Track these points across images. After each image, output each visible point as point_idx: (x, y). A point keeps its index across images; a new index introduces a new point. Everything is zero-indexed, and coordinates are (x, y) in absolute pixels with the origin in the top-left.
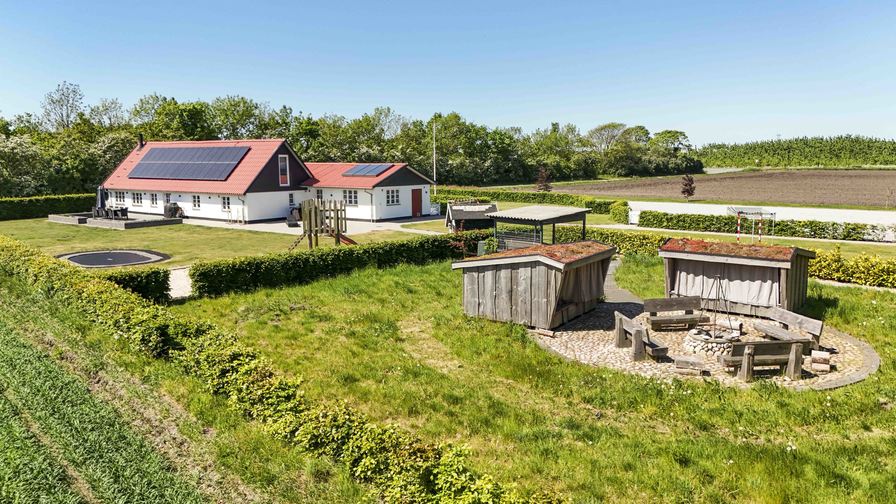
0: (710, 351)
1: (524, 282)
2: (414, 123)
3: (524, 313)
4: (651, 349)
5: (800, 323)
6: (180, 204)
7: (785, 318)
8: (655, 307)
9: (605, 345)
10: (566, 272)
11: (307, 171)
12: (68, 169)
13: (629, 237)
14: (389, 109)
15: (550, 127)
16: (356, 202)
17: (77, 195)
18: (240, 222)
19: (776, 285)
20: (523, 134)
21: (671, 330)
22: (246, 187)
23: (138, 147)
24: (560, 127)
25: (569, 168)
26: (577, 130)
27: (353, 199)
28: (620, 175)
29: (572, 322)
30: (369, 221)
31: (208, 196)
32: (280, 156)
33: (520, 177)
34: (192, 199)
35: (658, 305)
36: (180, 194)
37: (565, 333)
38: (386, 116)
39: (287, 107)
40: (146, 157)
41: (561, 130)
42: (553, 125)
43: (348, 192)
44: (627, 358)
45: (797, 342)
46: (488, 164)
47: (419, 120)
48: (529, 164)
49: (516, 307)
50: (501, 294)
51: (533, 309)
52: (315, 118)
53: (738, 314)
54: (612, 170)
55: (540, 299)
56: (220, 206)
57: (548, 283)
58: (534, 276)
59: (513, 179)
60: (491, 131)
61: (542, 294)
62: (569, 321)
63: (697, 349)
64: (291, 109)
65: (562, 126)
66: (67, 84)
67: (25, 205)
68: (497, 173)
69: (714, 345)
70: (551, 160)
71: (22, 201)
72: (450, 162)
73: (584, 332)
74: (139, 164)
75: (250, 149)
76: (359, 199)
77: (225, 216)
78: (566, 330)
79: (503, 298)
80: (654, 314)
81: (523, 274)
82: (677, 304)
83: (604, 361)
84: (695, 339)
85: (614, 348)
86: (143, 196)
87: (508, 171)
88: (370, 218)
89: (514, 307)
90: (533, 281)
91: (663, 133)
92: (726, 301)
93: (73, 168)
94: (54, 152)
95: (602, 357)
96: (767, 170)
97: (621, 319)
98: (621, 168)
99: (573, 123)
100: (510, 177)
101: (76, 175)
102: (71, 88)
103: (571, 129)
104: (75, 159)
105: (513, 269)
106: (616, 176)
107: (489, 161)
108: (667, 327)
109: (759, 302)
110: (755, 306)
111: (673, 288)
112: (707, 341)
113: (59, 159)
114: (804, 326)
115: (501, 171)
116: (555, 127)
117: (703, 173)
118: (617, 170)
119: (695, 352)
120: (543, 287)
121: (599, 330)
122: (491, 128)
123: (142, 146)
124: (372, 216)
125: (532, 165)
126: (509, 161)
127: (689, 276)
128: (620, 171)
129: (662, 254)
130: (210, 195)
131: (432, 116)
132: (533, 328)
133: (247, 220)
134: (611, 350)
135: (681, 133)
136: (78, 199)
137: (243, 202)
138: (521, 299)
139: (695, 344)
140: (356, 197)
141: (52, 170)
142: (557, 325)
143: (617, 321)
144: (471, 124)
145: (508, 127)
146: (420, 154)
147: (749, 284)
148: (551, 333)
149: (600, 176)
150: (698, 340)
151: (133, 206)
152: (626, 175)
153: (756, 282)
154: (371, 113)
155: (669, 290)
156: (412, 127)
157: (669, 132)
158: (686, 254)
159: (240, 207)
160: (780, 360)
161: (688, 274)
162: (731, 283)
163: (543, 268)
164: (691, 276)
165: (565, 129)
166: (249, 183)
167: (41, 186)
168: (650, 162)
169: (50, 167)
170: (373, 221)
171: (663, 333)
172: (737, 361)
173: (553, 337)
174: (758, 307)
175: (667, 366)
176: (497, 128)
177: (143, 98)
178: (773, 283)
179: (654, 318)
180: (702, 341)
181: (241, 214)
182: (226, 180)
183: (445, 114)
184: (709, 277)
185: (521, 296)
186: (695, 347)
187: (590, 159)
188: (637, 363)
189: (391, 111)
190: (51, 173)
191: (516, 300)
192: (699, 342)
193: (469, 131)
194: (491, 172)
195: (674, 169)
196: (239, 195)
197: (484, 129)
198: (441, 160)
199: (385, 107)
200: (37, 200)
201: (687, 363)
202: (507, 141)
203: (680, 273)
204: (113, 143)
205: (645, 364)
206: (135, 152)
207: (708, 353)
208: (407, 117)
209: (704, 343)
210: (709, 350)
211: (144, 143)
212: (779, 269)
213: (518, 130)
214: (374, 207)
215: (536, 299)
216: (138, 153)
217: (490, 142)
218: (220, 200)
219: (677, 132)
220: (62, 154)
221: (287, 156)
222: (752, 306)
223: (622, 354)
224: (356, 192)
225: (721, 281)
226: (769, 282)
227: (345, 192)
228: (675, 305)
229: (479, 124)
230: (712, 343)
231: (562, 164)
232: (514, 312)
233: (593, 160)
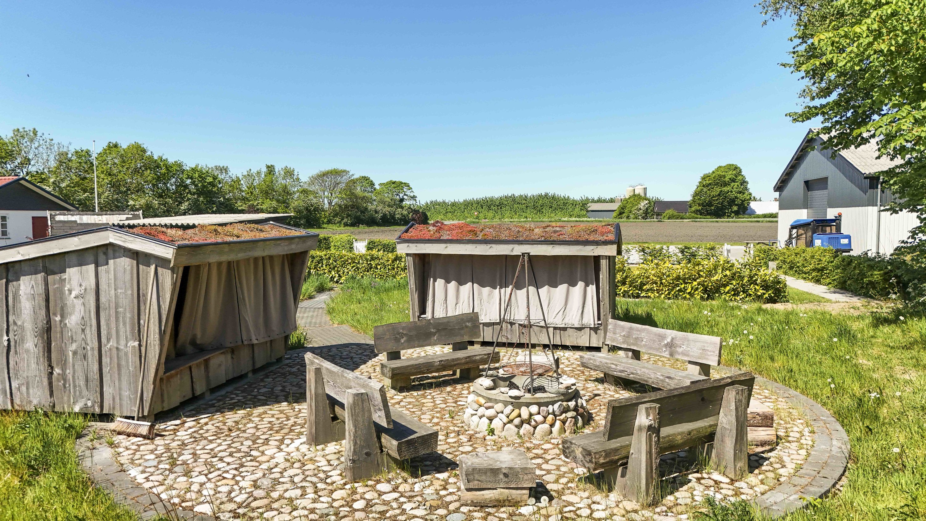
0: (525, 426)
1: (78, 303)
2: (77, 152)
3: (82, 383)
4: (395, 443)
5: (671, 346)
7: (637, 339)
8: (397, 340)
9: (282, 441)
10: (186, 270)
14: (35, 132)
15: (264, 169)
19: (592, 289)
20: (230, 174)
21: (430, 386)
24: (276, 170)
26: (296, 173)
28: (346, 225)
29: (223, 392)
35: (402, 335)
37: (190, 422)
38: (32, 141)
41: (277, 174)
42: (268, 167)
44: (335, 476)
45: (732, 383)
46: (185, 207)
47: (84, 148)
48: (239, 208)
49: (64, 369)
50: (22, 340)
51: (105, 370)
53: (534, 346)
54: (338, 219)
55: (123, 342)
57: (140, 298)
58: (103, 286)
60: (188, 169)
61: (126, 330)
62: (213, 390)
63: (497, 424)
65: (278, 168)
69: (534, 409)
73: (241, 412)
78: (196, 413)
79: (27, 351)
80: (394, 355)
81: (75, 283)
82: (438, 331)
83: (268, 496)
84: (489, 400)
85: (304, 448)
89: (57, 371)
90: (103, 299)
91: (388, 183)
92: (512, 324)
95: (266, 483)
97: (318, 371)
98: (347, 218)
99: (291, 166)
103: (289, 173)
105: (48, 272)
106: (342, 225)
107: (187, 204)
108: (421, 379)
109: (566, 321)
110: (560, 329)
111: (423, 311)
112: (516, 402)
114: (680, 350)
116: (271, 169)
118: (343, 219)
119: (492, 432)
120: (129, 315)
121: (279, 402)
122: (189, 164)
126: (214, 204)
127: (449, 285)
128: (345, 220)
129: (402, 249)
131: (105, 145)
132: (106, 417)
134: (296, 455)
135: (405, 183)
138: (74, 347)
139: (491, 412)
142: (175, 401)
143: (310, 376)
144: (160, 158)
145: (211, 165)
146: (85, 191)
147: (549, 292)
148: (144, 427)
149: (325, 226)
150: (497, 401)
152: (352, 225)
153: (560, 287)
155: (417, 314)
156: (74, 158)
157: (394, 183)
160: (698, 430)
161: (448, 281)
162: (518, 291)
163: (125, 262)
164: (453, 284)
165: (282, 173)
168: (376, 212)
171: (415, 393)
172: (616, 450)
173: (150, 436)
174: (565, 329)
175: (437, 485)
176: (197, 166)
178: (587, 285)
179: (396, 364)
180: (506, 403)
183: (124, 145)
184: (482, 285)
185: (73, 340)
186: (491, 419)
187: (312, 206)
188: (360, 487)
189: (39, 134)
191: (62, 352)
192: (499, 407)
193: (158, 166)
195: (401, 219)
198: (117, 200)
199: (29, 127)
201: (495, 472)
202: (210, 179)
203: (435, 281)
205: (383, 487)
207: (522, 431)
208: (65, 144)
209: (510, 407)
210: (522, 422)
212: (597, 259)
213: (225, 170)
215: (112, 343)
217: (188, 181)
219: (401, 183)
222: (555, 328)
223: (323, 463)
225: (503, 290)
226: (581, 284)
228: (434, 334)
229: (171, 160)
230: (528, 405)
232: (58, 384)
233: (315, 207)
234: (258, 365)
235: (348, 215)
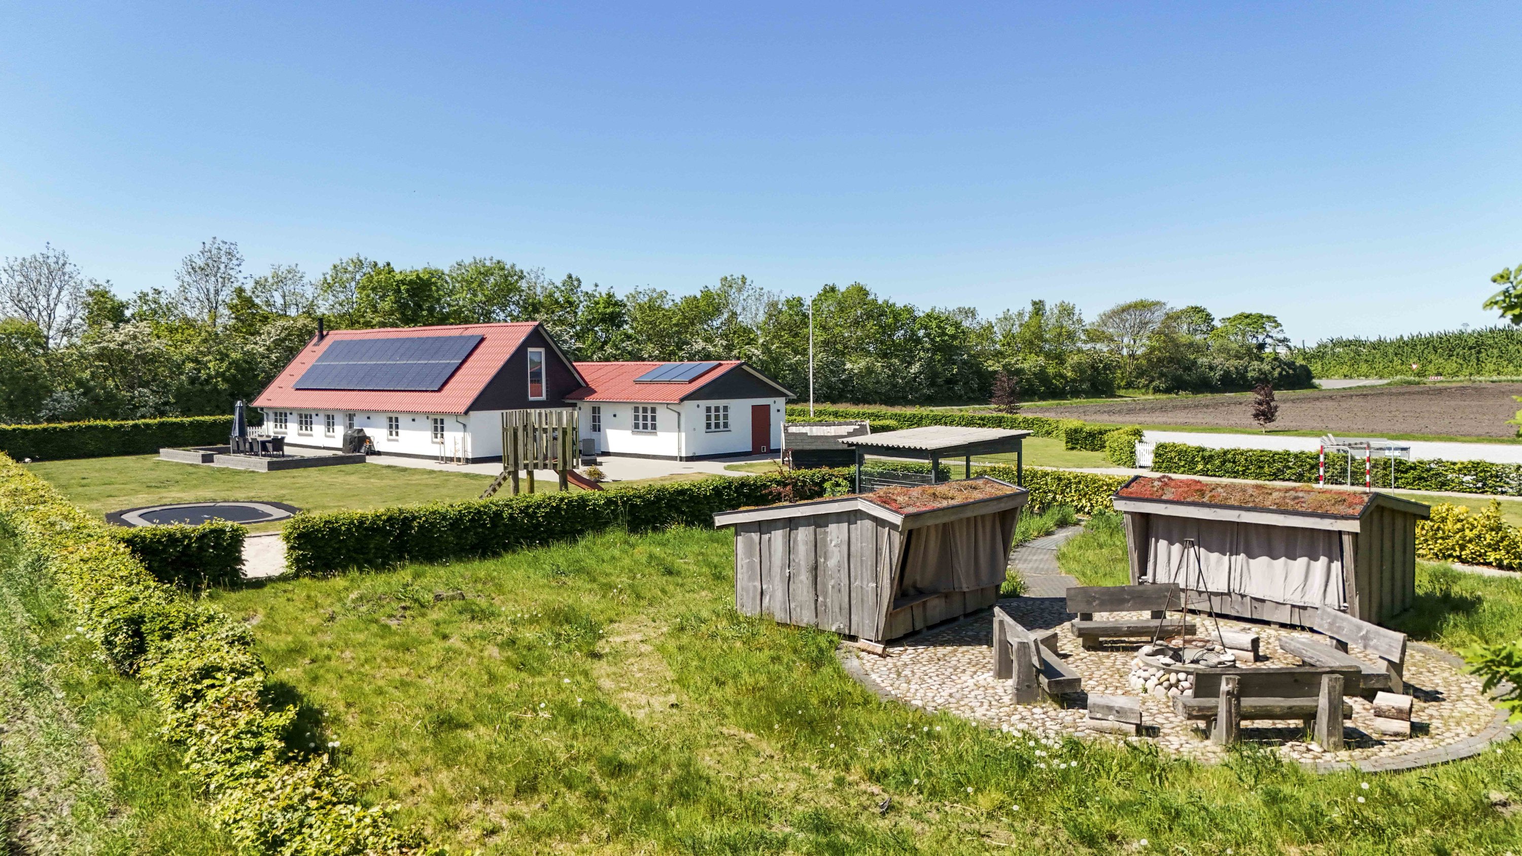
0: (1174, 689)
1: (836, 550)
2: (788, 301)
3: (837, 610)
4: (1047, 681)
5: (1365, 638)
6: (368, 432)
7: (1339, 627)
8: (1089, 603)
9: (975, 673)
10: (910, 532)
11: (576, 375)
12: (210, 377)
13: (1107, 485)
14: (744, 279)
15: (1029, 308)
16: (654, 427)
17: (212, 418)
18: (459, 460)
19: (1336, 566)
20: (979, 318)
21: (1117, 649)
22: (469, 402)
23: (316, 339)
24: (1047, 308)
25: (1062, 376)
26: (1077, 312)
27: (649, 422)
28: (1157, 390)
29: (936, 631)
30: (673, 458)
31: (410, 417)
32: (530, 350)
33: (973, 391)
34: (386, 422)
35: (1094, 598)
36: (369, 414)
37: (910, 650)
38: (740, 290)
39: (574, 277)
40: (325, 356)
41: (1048, 313)
42: (1034, 303)
43: (641, 410)
44: (1007, 699)
45: (1332, 672)
46: (915, 369)
47: (796, 296)
48: (990, 369)
49: (825, 598)
50: (799, 574)
51: (853, 602)
52: (620, 296)
53: (1268, 623)
54: (1143, 381)
55: (865, 583)
56: (428, 434)
57: (878, 551)
58: (853, 540)
59: (961, 396)
60: (922, 315)
61: (868, 573)
62: (930, 628)
63: (1150, 685)
64: (578, 280)
65: (1050, 305)
66: (218, 241)
67: (126, 433)
68: (933, 384)
69: (1182, 676)
70: (1030, 363)
71: (122, 426)
72: (849, 366)
73: (949, 648)
74: (314, 368)
75: (482, 340)
76: (658, 423)
77: (435, 451)
78: (915, 644)
79: (801, 582)
80: (1087, 617)
81: (834, 535)
82: (1133, 598)
83: (958, 702)
84: (1147, 664)
85: (990, 680)
86: (314, 418)
87: (950, 381)
88: (675, 454)
89: (820, 599)
90: (852, 549)
91: (1235, 318)
92: (1243, 596)
93: (218, 374)
94: (188, 349)
95: (958, 696)
96: (1435, 383)
98: (1159, 378)
99: (1070, 300)
100: (954, 392)
101: (222, 386)
102: (224, 248)
103: (1067, 311)
104: (222, 360)
105: (818, 526)
106: (1151, 391)
107: (918, 365)
108: (1114, 642)
109: (1306, 599)
110: (1299, 607)
111: (1143, 572)
112: (1167, 669)
113: (196, 361)
114: (1372, 643)
115: (940, 381)
116: (1038, 307)
117: (1314, 387)
118: (1151, 382)
119: (1146, 691)
120: (870, 562)
121: (980, 644)
122: (922, 309)
123: (322, 337)
124: (679, 449)
125: (996, 372)
126: (954, 364)
127: (1173, 548)
128: (1156, 383)
129: (1120, 505)
130: (414, 415)
131: (820, 290)
132: (853, 638)
133: (470, 457)
134: (982, 683)
135: (1268, 317)
136: (214, 423)
137: (465, 426)
138: (832, 582)
139: (1146, 675)
140: (653, 418)
141: (183, 377)
142: (900, 633)
143: (996, 626)
144: (887, 302)
145: (952, 306)
146: (796, 353)
147: (1286, 564)
148: (879, 648)
149: (1122, 392)
150: (1152, 666)
151: (300, 435)
152: (1168, 391)
153: (1299, 560)
154: (715, 285)
155: (1137, 575)
156: (785, 308)
157: (1247, 317)
158: (1163, 506)
159: (460, 435)
160: (1301, 708)
161: (1171, 543)
162: (1251, 561)
163: (868, 523)
164: (1176, 548)
165: (1056, 311)
166: (475, 394)
167: (166, 403)
168: (1211, 368)
169: (181, 373)
170: (681, 459)
171: (1101, 653)
172: (1210, 708)
173: (883, 656)
174: (1305, 608)
175: (1076, 716)
176: (933, 310)
177: (338, 263)
178: (1331, 561)
179: (1087, 624)
180: (1159, 669)
181: (459, 446)
182: (440, 390)
183: (842, 287)
184: (1210, 550)
185: (832, 578)
186: (1146, 680)
187: (1101, 361)
188: (1020, 708)
189: (748, 282)
190: (182, 384)
191: (825, 585)
192: (1152, 670)
193: (883, 314)
194: (920, 384)
195: (1258, 380)
196: (457, 415)
197: (909, 310)
198: (832, 363)
199: (738, 275)
200: (147, 426)
201: (1110, 708)
202: (950, 330)
203: (1157, 542)
204: (283, 335)
205: (1038, 710)
206: (310, 347)
207: (1170, 693)
208: (776, 291)
209: (1162, 672)
210: (1171, 686)
211: (325, 333)
212: (1340, 533)
213: (971, 313)
214: (683, 435)
215: (858, 583)
216: (315, 348)
217: (921, 333)
218: (430, 423)
219: (1261, 316)
220: (202, 352)
221: (542, 350)
222: (1293, 606)
223: (1000, 691)
224: (653, 410)
225: (1233, 558)
226: (1323, 560)
227: (636, 409)
228: (1128, 601)
229: (900, 303)
230: (1177, 672)
231: (1051, 371)
232: (821, 609)
233: (1106, 364)
234: (969, 610)
235: (1162, 375)
